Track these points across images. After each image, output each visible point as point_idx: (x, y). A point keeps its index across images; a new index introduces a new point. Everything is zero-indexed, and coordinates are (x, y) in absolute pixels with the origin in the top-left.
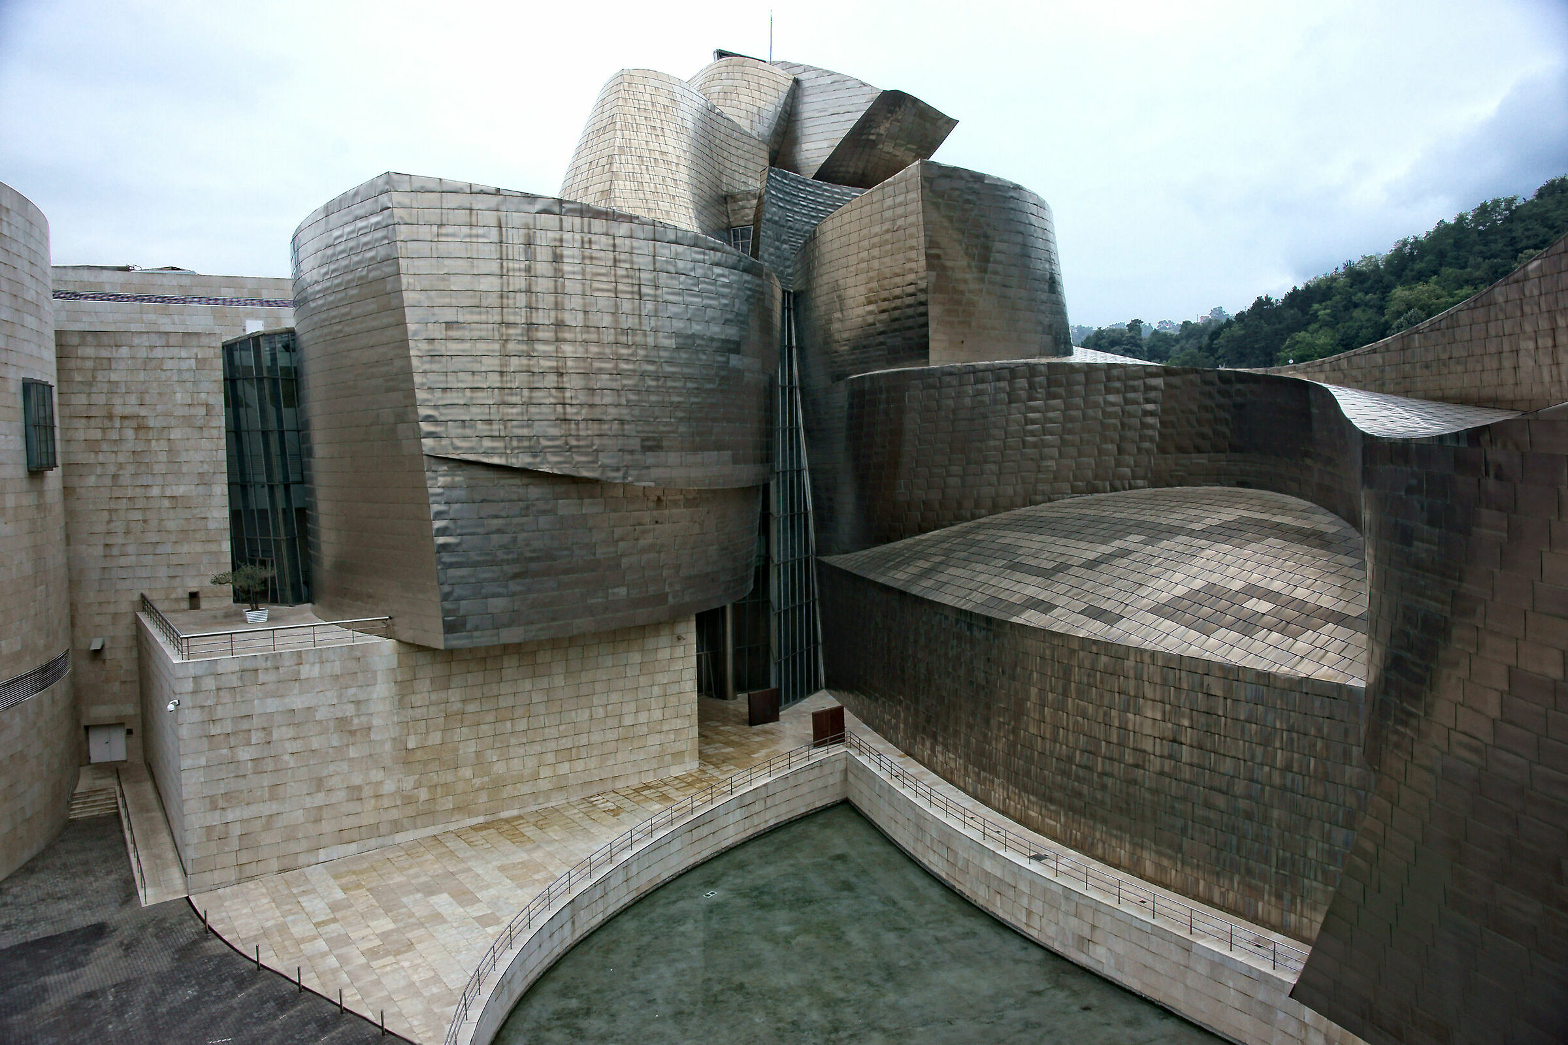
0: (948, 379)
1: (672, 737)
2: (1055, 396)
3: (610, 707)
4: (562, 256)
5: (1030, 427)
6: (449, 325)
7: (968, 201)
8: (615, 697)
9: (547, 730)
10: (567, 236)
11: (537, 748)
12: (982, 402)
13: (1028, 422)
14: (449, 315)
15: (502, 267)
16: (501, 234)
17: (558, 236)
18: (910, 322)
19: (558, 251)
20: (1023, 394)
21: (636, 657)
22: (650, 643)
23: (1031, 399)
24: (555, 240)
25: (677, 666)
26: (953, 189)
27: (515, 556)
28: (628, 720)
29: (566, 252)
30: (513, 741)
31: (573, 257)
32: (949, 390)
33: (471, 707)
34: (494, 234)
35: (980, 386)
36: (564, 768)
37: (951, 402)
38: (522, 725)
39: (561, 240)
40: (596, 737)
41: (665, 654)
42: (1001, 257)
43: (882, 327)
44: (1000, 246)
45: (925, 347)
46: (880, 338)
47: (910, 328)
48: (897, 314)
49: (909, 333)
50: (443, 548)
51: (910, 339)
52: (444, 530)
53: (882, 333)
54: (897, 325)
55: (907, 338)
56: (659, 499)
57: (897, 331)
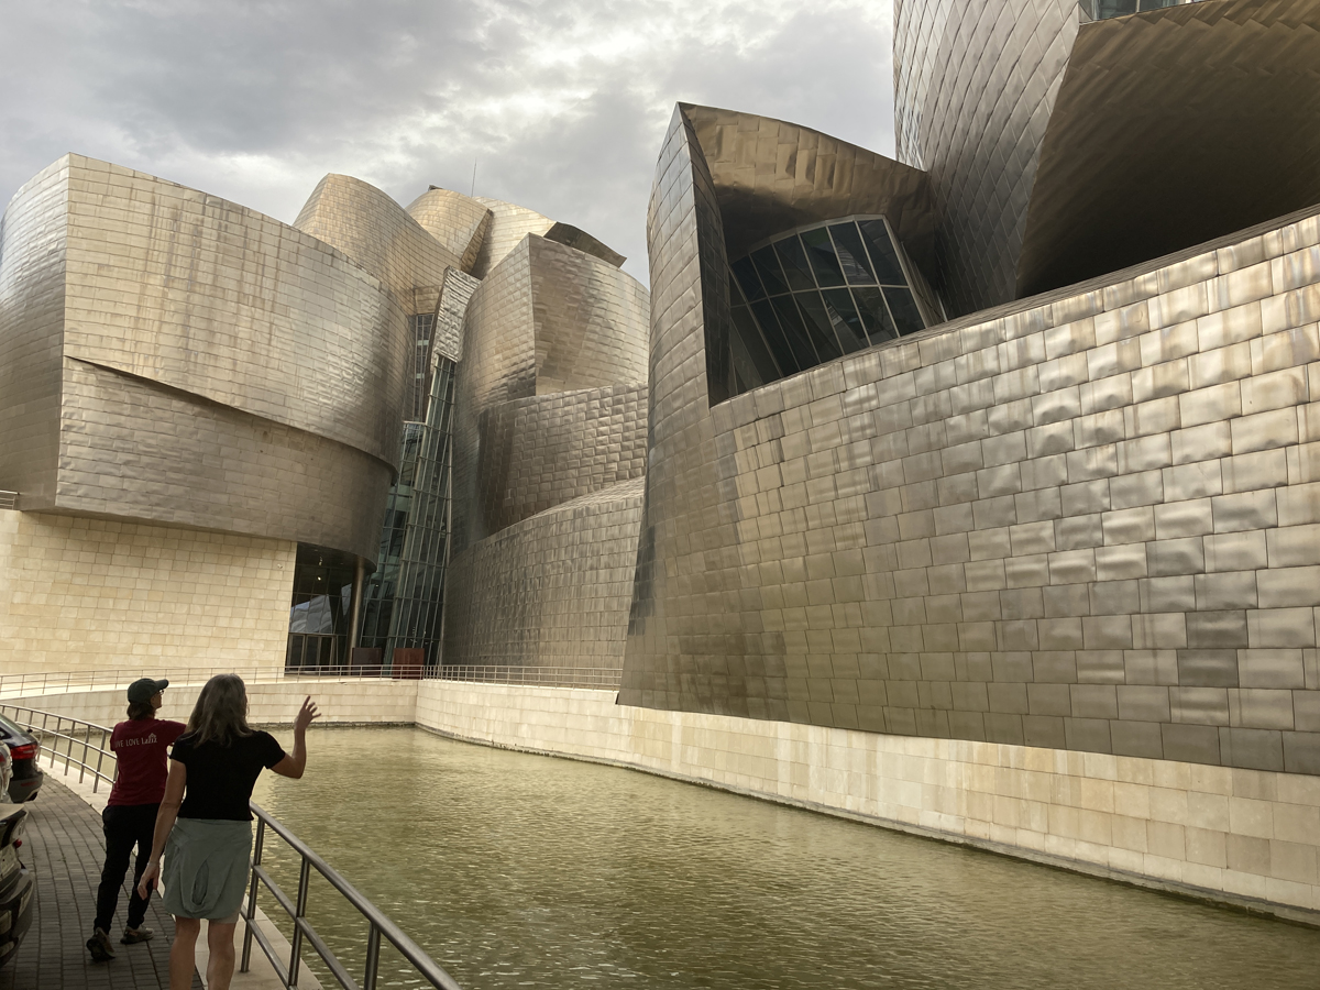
0: (545, 404)
1: (262, 646)
2: (618, 412)
3: (207, 608)
4: (201, 232)
5: (600, 438)
6: (101, 266)
7: (570, 272)
8: (213, 600)
9: (145, 614)
10: (206, 219)
11: (135, 628)
12: (567, 421)
13: (600, 434)
14: (103, 259)
15: (151, 231)
16: (153, 209)
17: (200, 217)
18: (523, 365)
19: (200, 228)
20: (596, 412)
21: (237, 571)
22: (253, 563)
23: (602, 416)
24: (197, 220)
25: (275, 587)
26: (557, 260)
27: (131, 447)
28: (223, 622)
29: (205, 230)
30: (112, 617)
31: (211, 235)
32: (546, 413)
33: (78, 580)
34: (147, 208)
35: (566, 408)
36: (157, 650)
37: (546, 422)
38: (123, 605)
39: (202, 221)
40: (190, 631)
41: (265, 574)
42: (599, 320)
43: (505, 372)
44: (599, 312)
45: (534, 383)
46: (504, 381)
47: (523, 370)
48: (515, 359)
49: (523, 374)
50: (68, 428)
51: (524, 378)
52: (72, 414)
53: (505, 376)
54: (514, 368)
55: (521, 379)
56: (265, 433)
57: (514, 373)
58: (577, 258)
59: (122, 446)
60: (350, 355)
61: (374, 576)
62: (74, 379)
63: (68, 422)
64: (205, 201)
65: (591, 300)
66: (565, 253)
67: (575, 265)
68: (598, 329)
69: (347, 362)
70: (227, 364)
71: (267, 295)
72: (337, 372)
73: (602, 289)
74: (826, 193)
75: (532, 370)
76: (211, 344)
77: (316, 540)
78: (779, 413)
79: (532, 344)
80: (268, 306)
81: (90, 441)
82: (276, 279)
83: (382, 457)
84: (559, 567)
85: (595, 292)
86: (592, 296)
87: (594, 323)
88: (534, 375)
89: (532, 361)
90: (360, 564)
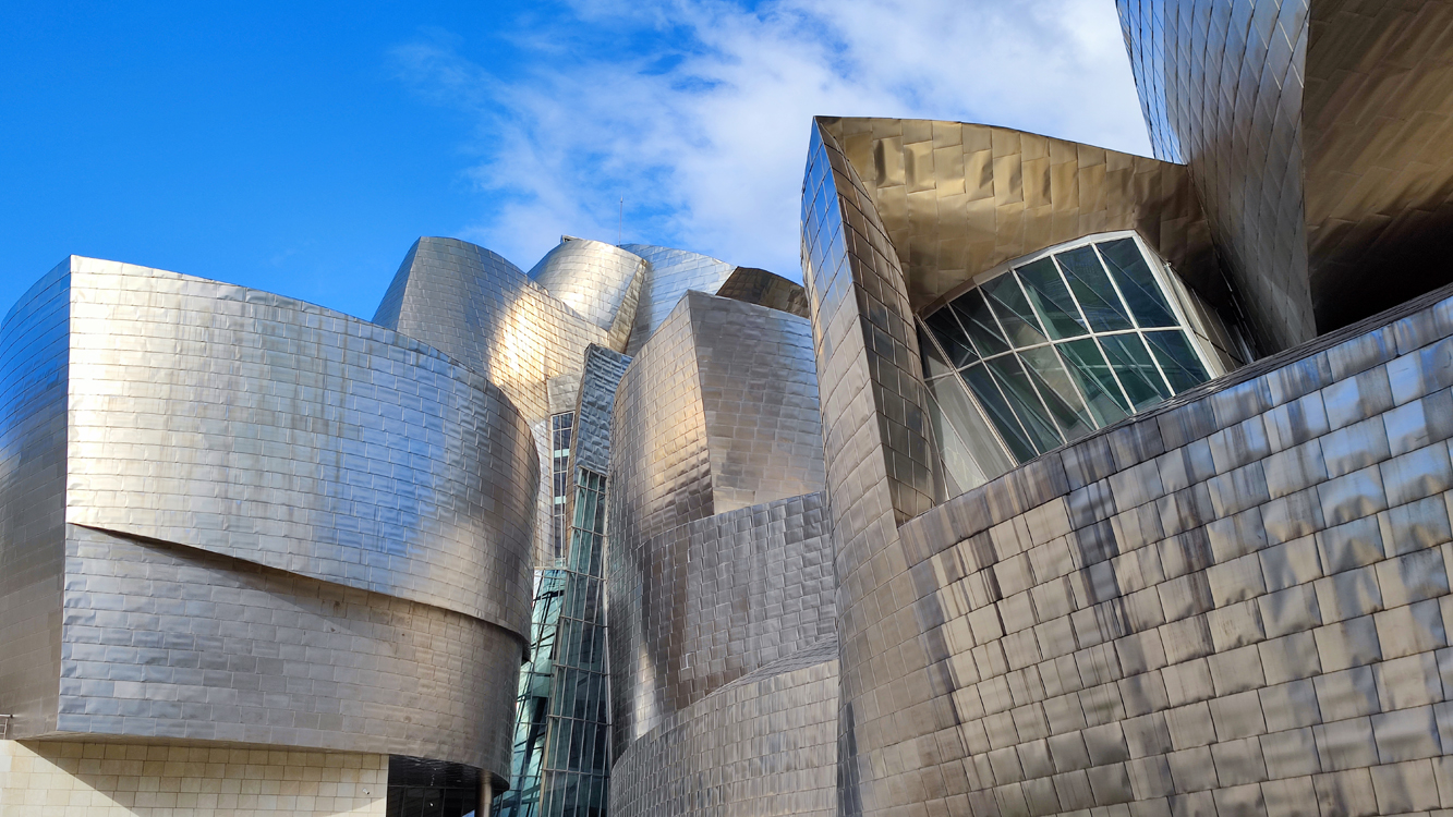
0: (726, 526)
5: (808, 569)
7: (750, 337)
10: (250, 323)
13: (808, 563)
14: (115, 390)
15: (176, 345)
16: (179, 316)
17: (240, 321)
18: (694, 473)
19: (239, 336)
20: (800, 532)
22: (328, 789)
23: (808, 536)
24: (236, 326)
26: (731, 323)
27: (155, 638)
29: (247, 338)
31: (254, 343)
32: (728, 538)
34: (172, 316)
35: (757, 529)
39: (242, 325)
41: (344, 805)
42: (796, 399)
43: (670, 485)
44: (796, 387)
45: (710, 498)
46: (670, 497)
47: (695, 479)
48: (682, 466)
49: (694, 486)
50: (73, 619)
51: (696, 491)
52: (78, 601)
53: (671, 491)
54: (682, 479)
55: (692, 493)
56: (337, 604)
57: (683, 485)
58: (759, 317)
59: (144, 638)
60: (448, 485)
61: (507, 795)
62: (80, 553)
63: (72, 612)
64: (244, 297)
65: (784, 373)
66: (740, 311)
67: (757, 327)
68: (796, 411)
69: (444, 494)
70: (282, 512)
71: (332, 414)
72: (431, 509)
73: (798, 355)
74: (1045, 209)
75: (706, 480)
76: (258, 487)
77: (416, 750)
78: (987, 529)
79: (703, 442)
80: (333, 430)
81: (101, 635)
82: (343, 390)
83: (502, 623)
84: (744, 769)
85: (788, 361)
86: (785, 367)
87: (790, 404)
88: (709, 485)
89: (705, 467)
90: (486, 778)
